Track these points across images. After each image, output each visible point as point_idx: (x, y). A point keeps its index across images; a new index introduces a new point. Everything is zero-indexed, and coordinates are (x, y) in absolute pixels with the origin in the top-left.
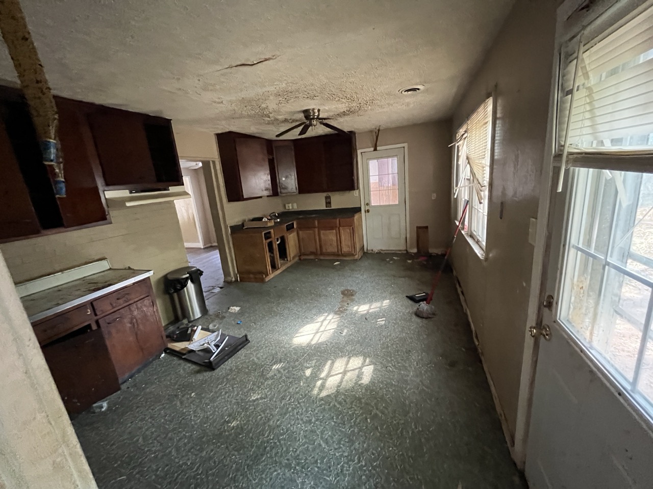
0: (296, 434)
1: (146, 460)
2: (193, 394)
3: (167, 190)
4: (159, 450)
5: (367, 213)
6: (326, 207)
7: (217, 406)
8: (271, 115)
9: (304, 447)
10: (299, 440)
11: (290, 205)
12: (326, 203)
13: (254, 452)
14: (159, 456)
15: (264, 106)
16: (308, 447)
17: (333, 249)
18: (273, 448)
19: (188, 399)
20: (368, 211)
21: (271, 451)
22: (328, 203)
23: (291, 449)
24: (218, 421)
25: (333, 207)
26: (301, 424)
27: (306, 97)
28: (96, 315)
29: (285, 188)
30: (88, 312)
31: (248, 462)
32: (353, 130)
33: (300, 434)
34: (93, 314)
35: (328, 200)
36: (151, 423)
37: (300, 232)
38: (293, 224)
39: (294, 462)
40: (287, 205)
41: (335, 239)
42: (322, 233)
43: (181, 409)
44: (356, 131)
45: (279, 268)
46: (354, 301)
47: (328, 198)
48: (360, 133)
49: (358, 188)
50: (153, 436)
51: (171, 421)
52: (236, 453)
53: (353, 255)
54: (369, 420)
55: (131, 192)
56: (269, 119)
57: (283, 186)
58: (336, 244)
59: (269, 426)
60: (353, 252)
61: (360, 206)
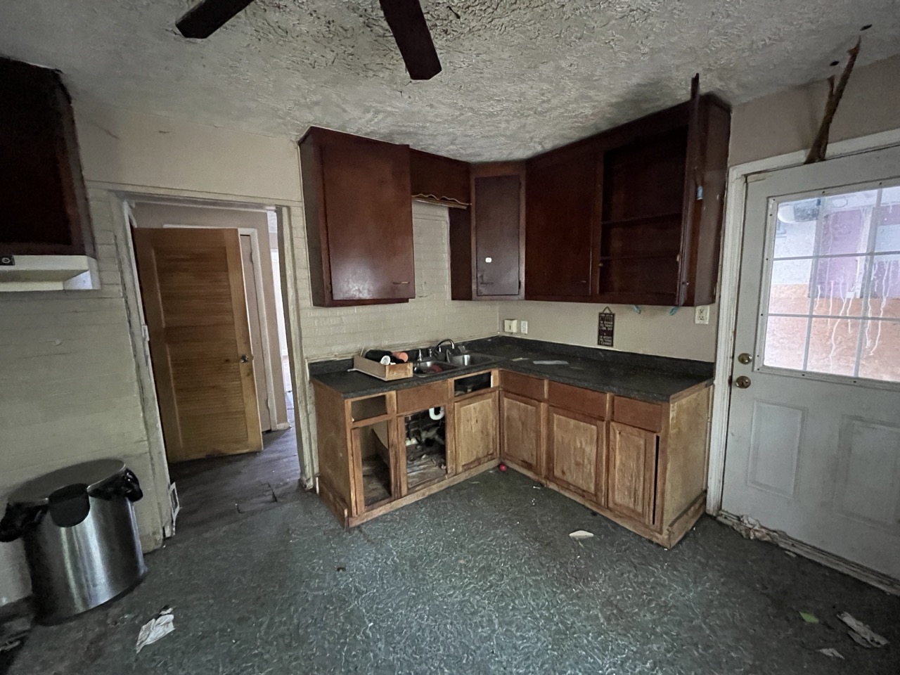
6: (599, 343)
11: (515, 323)
12: (601, 332)
17: (584, 481)
20: (743, 383)
22: (606, 333)
29: (491, 282)
35: (608, 325)
38: (489, 375)
40: (507, 322)
41: (591, 451)
42: (557, 423)
47: (606, 318)
49: (712, 298)
57: (485, 278)
58: (592, 467)
60: (648, 521)
61: (713, 361)
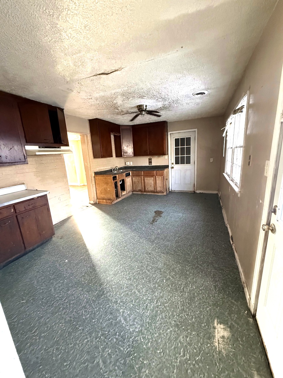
0: (122, 285)
1: (37, 293)
2: (66, 261)
3: (60, 148)
4: (45, 289)
5: (172, 169)
6: (149, 165)
7: (79, 268)
8: (119, 108)
9: (126, 293)
10: (123, 289)
11: (129, 163)
12: (149, 162)
13: (97, 293)
14: (45, 292)
15: (115, 102)
16: (128, 293)
17: (152, 189)
18: (108, 292)
19: (63, 263)
20: (173, 168)
21: (107, 293)
22: (150, 162)
23: (118, 293)
24: (79, 276)
25: (153, 165)
26: (125, 281)
27: (139, 96)
28: (16, 212)
29: (126, 153)
30: (12, 210)
31: (93, 298)
32: (166, 120)
33: (124, 285)
34: (15, 212)
35: (151, 160)
36: (42, 274)
37: (134, 178)
38: (130, 173)
39: (119, 301)
40: (127, 163)
41: (153, 182)
42: (145, 179)
43: (59, 268)
44: (168, 121)
45: (120, 198)
46: (161, 217)
47: (150, 159)
48: (170, 122)
49: (168, 154)
50: (43, 281)
51: (53, 274)
52: (87, 293)
53: (163, 193)
54: (164, 281)
55: (39, 148)
56: (118, 111)
57: (125, 152)
58: (153, 185)
59: (107, 280)
60: (163, 191)
61: (168, 165)
